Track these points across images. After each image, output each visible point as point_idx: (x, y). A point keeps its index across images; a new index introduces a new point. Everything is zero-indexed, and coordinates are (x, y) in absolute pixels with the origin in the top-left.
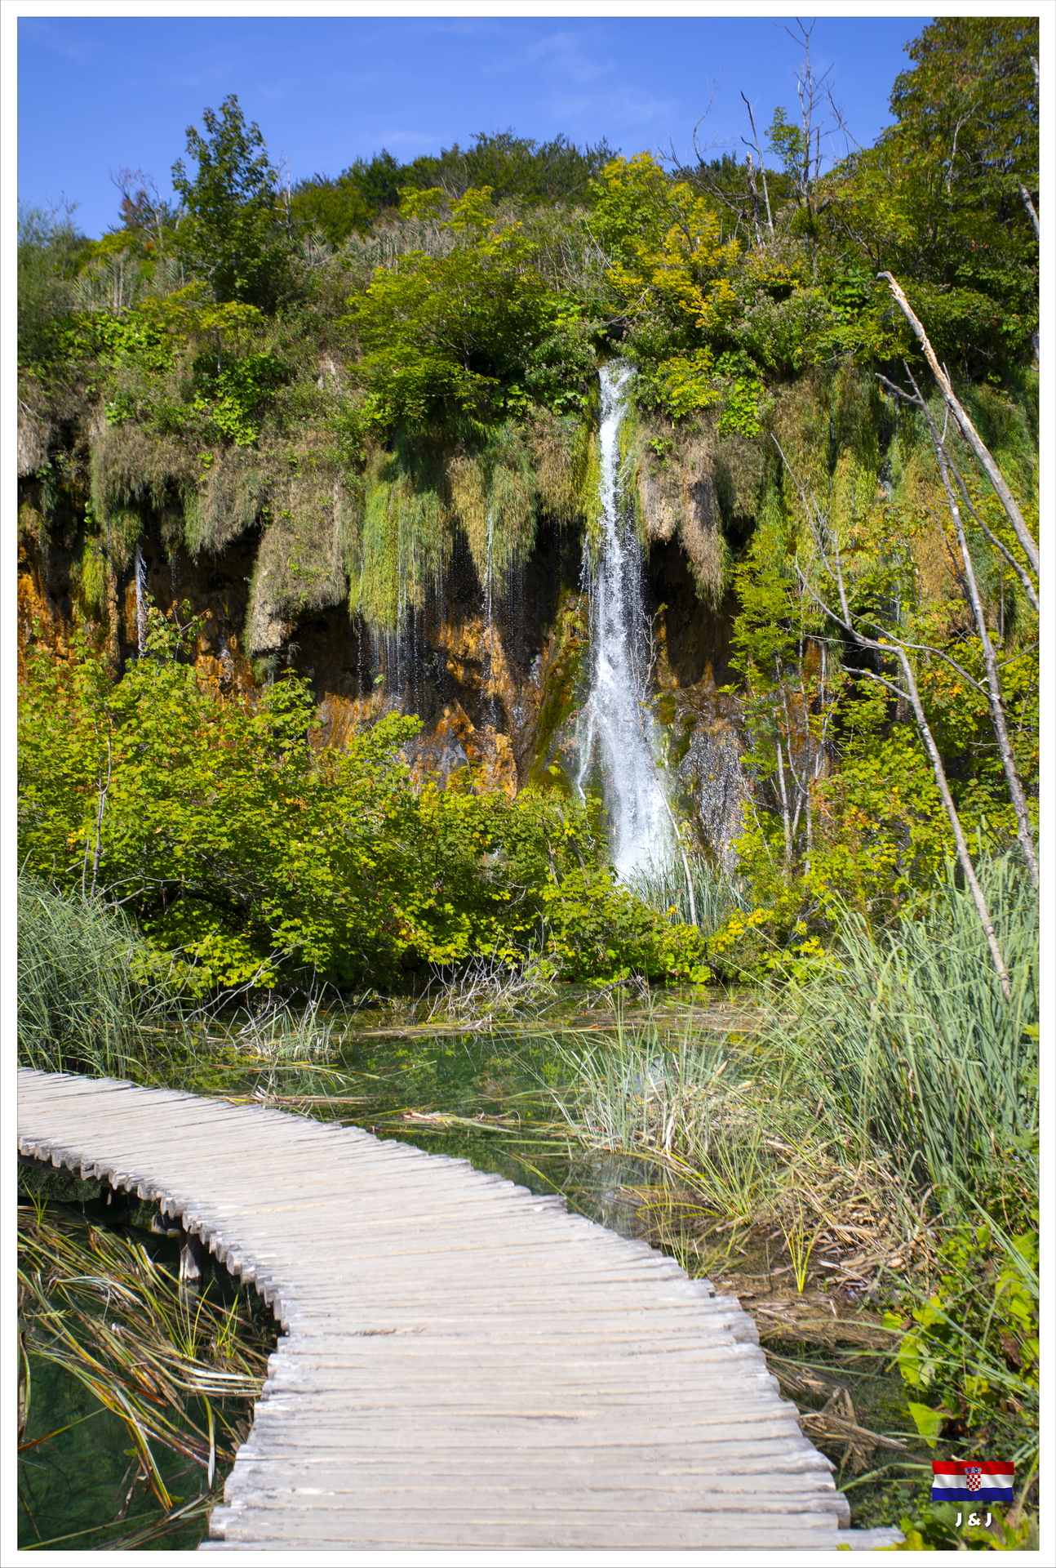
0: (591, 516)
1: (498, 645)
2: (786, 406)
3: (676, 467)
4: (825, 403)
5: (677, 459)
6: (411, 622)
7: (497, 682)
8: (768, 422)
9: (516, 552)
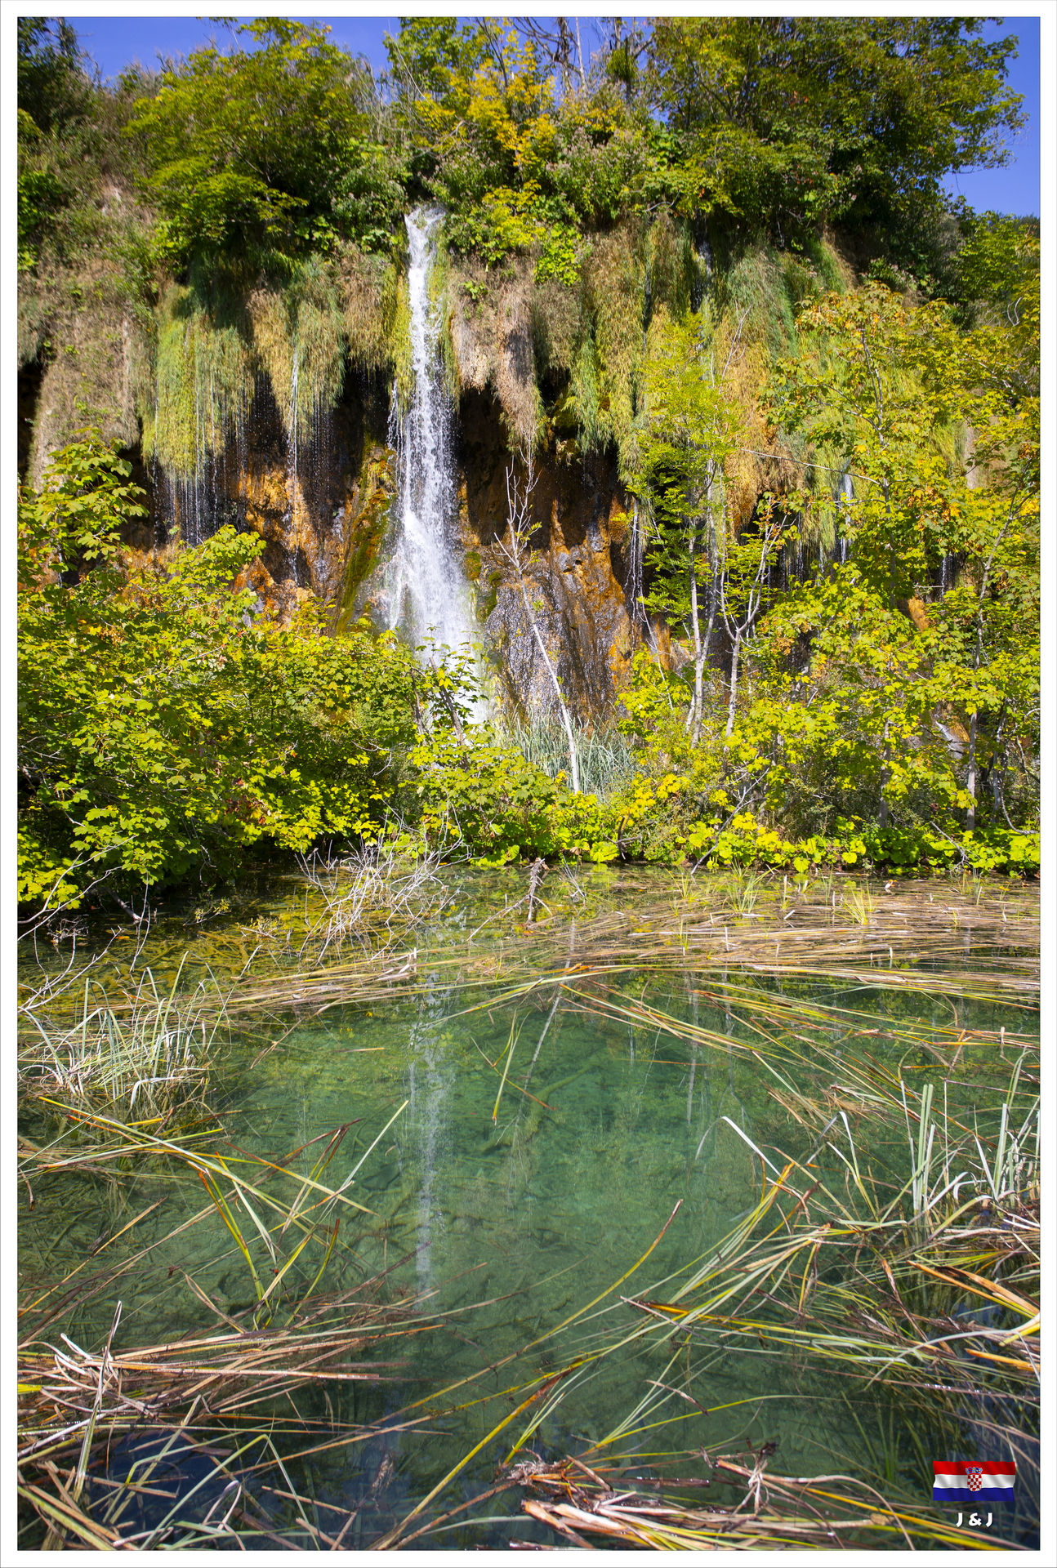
0: (400, 362)
1: (300, 497)
2: (604, 255)
3: (491, 313)
4: (641, 256)
5: (493, 305)
6: (209, 469)
7: (299, 534)
8: (583, 272)
9: (323, 394)
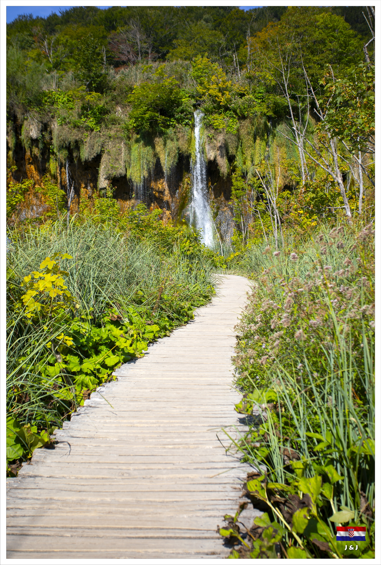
0: (193, 154)
1: (167, 187)
2: (243, 126)
3: (215, 142)
4: (253, 125)
5: (215, 139)
7: (167, 197)
8: (238, 130)
9: (173, 163)
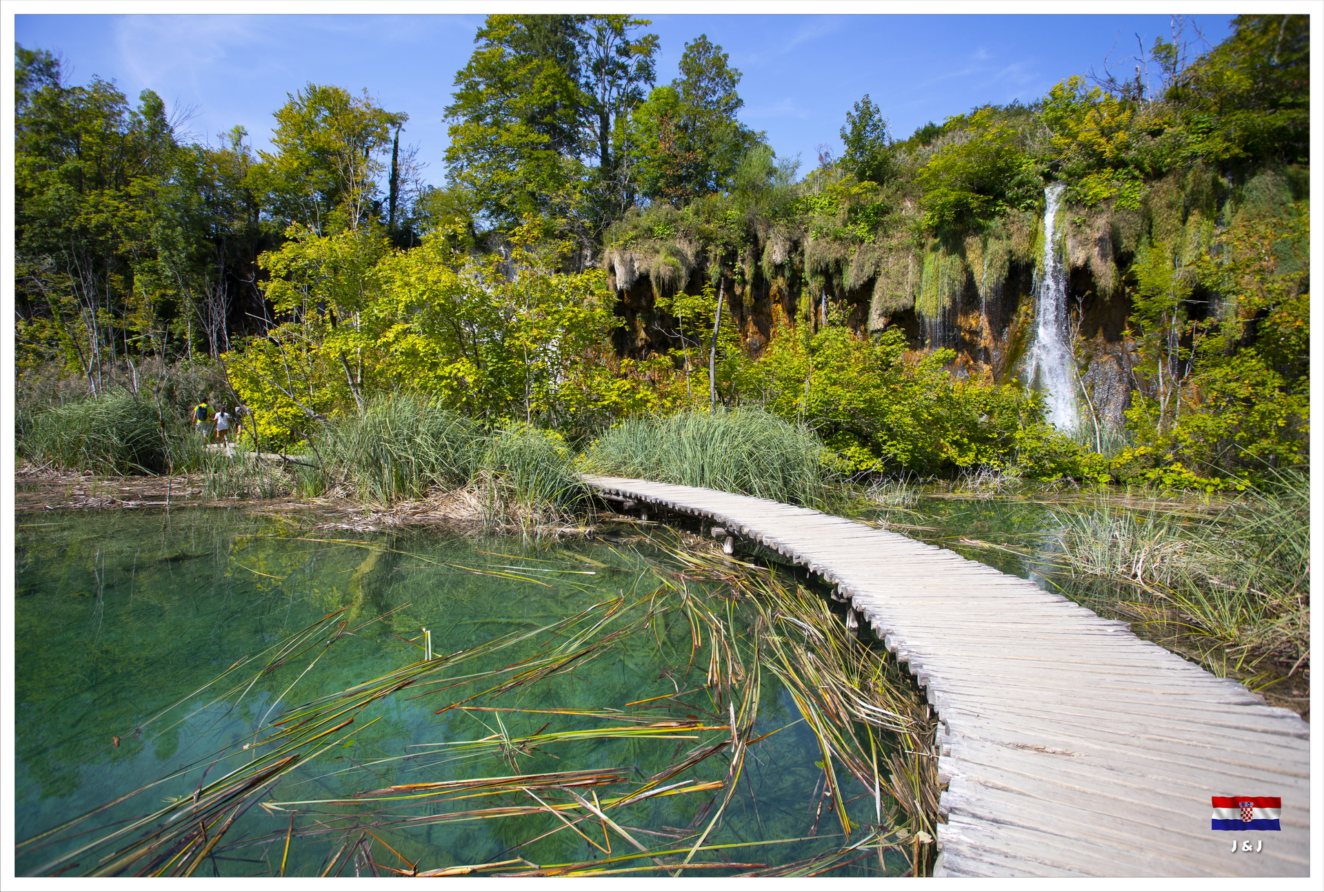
0: (1039, 259)
1: (987, 324)
2: (1156, 192)
3: (1088, 230)
4: (1183, 188)
5: (1089, 226)
6: (944, 315)
7: (986, 340)
8: (1145, 202)
9: (998, 278)
